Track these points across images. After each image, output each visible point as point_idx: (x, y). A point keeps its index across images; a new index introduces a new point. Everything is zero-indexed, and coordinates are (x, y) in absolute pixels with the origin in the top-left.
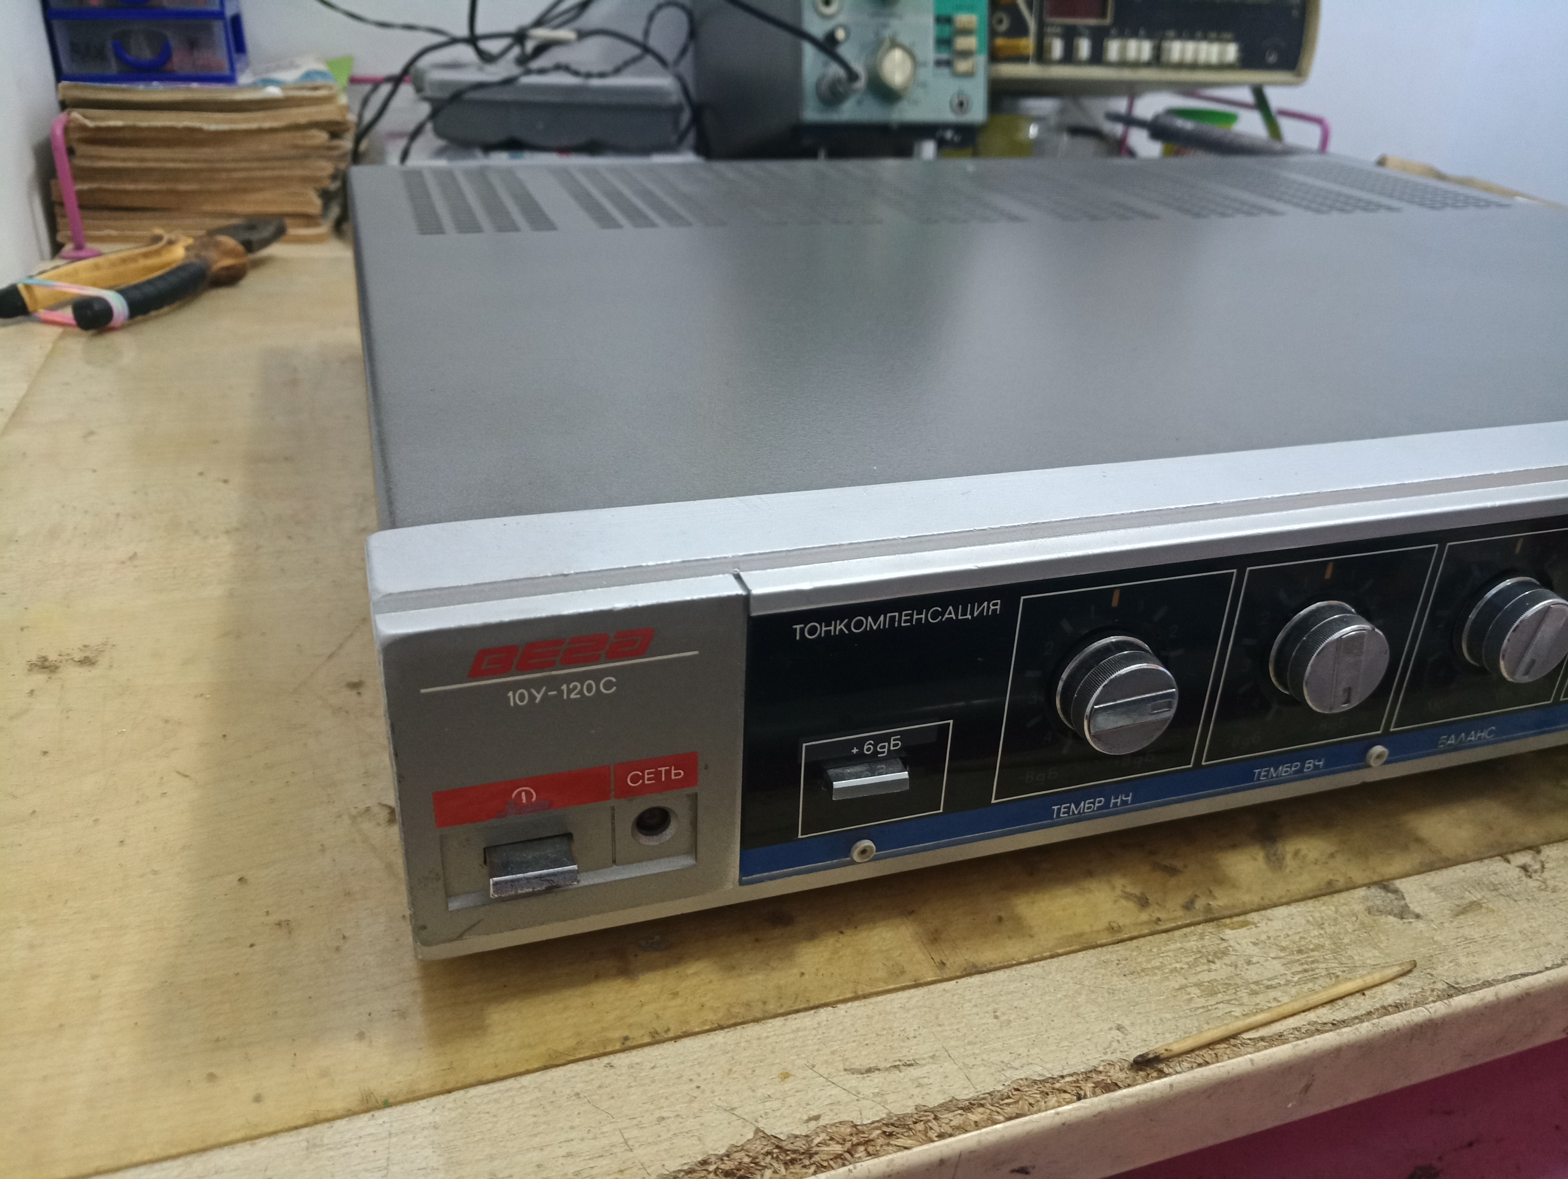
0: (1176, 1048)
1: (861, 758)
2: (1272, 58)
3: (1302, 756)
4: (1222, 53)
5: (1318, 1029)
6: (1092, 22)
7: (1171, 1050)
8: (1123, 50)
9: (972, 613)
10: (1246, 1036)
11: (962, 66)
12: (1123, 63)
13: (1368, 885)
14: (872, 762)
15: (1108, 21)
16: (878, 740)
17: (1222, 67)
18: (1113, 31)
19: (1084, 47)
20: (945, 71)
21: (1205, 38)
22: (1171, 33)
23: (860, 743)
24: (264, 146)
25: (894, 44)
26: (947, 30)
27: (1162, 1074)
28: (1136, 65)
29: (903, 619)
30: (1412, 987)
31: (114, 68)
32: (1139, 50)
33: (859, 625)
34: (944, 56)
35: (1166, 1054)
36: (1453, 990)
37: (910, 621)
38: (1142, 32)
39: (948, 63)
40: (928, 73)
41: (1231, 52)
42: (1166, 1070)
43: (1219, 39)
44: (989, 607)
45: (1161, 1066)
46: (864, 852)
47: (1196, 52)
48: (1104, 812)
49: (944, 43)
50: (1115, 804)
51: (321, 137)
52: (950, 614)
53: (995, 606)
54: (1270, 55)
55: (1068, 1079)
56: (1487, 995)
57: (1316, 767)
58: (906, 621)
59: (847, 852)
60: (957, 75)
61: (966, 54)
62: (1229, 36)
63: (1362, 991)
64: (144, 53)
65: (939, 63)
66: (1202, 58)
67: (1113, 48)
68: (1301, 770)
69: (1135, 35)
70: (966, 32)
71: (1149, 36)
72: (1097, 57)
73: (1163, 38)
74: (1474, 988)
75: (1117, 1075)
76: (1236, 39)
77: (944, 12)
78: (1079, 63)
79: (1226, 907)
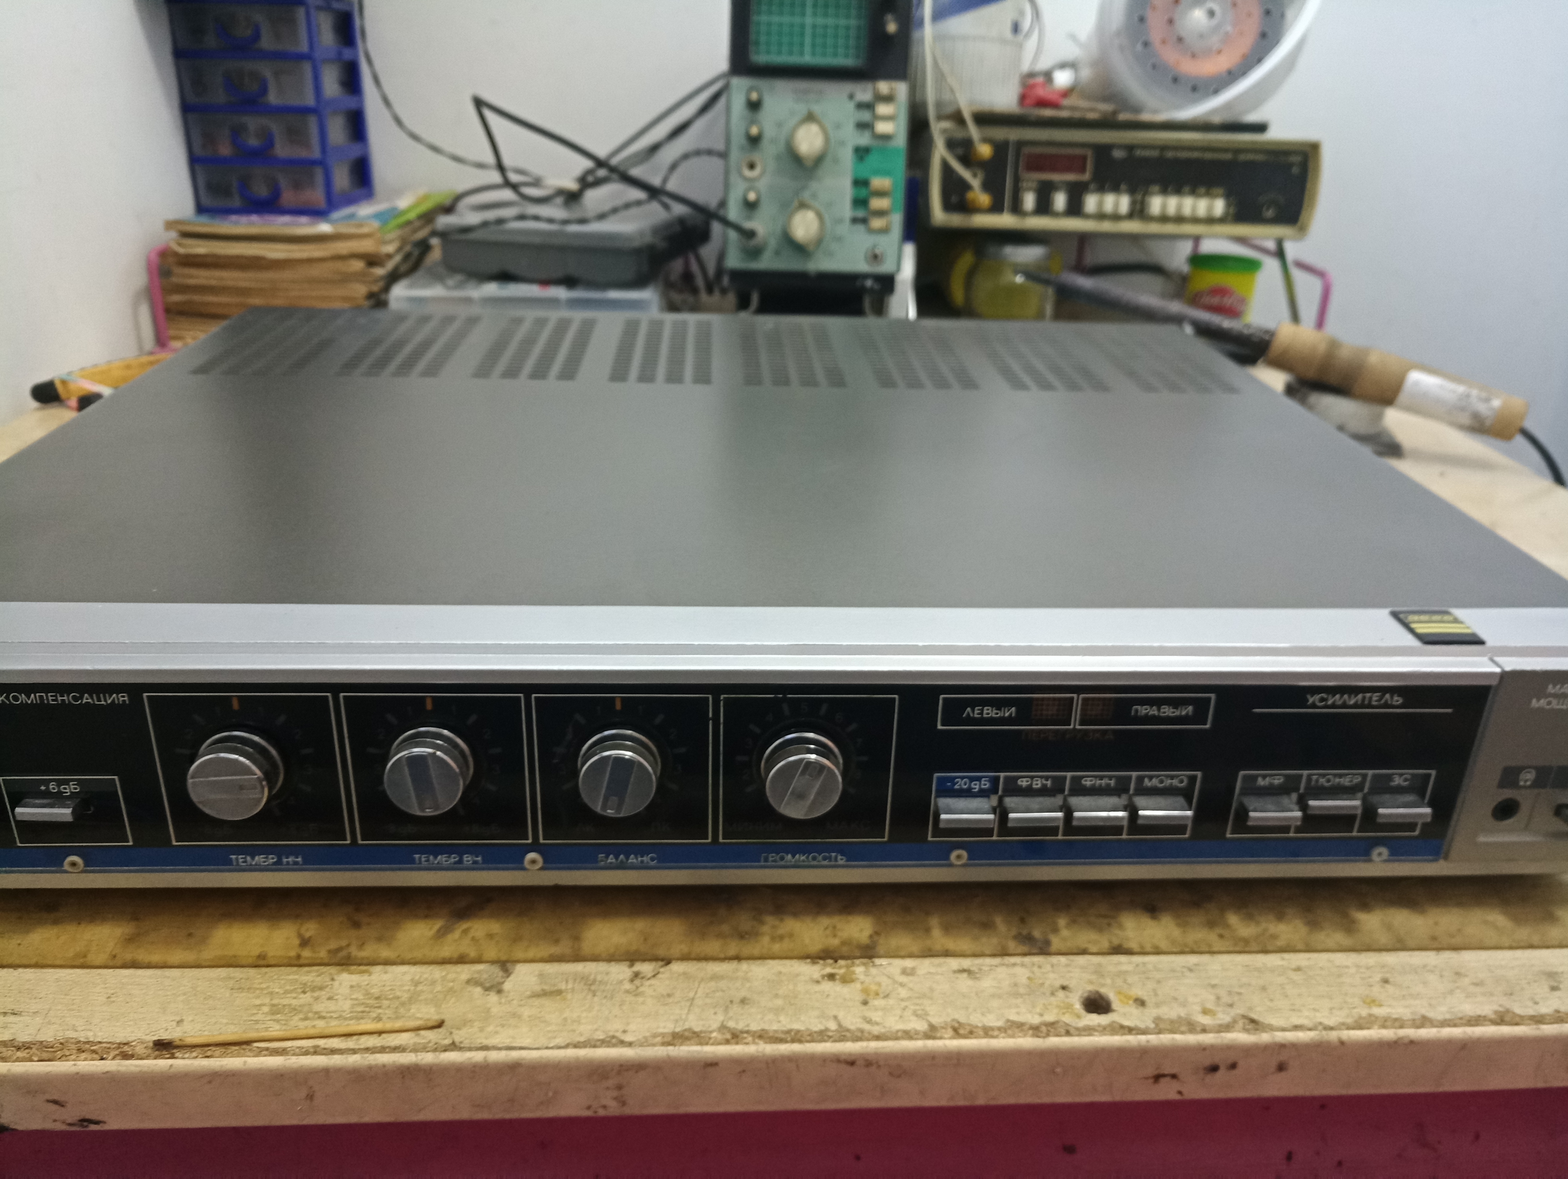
0: (189, 1041)
1: (47, 794)
2: (1270, 213)
3: (461, 851)
4: (1210, 208)
5: (316, 1051)
6: (1071, 177)
7: (183, 1041)
8: (1100, 204)
9: (105, 701)
10: (256, 1045)
11: (877, 223)
12: (1101, 216)
13: (493, 962)
14: (57, 799)
15: (1087, 176)
16: (60, 783)
17: (1210, 220)
18: (1092, 186)
19: (1060, 200)
20: (861, 228)
21: (1193, 192)
22: (1156, 188)
23: (47, 783)
24: (315, 271)
25: (803, 206)
26: (863, 192)
27: (173, 1057)
28: (1116, 217)
29: (50, 698)
30: (424, 1038)
31: (237, 202)
32: (1117, 205)
33: (16, 698)
34: (860, 213)
35: (178, 1043)
36: (454, 1046)
37: (56, 700)
38: (1123, 187)
39: (864, 221)
40: (845, 229)
41: (1219, 206)
42: (177, 1055)
43: (1208, 194)
44: (118, 699)
45: (175, 1051)
46: (73, 864)
47: (1179, 207)
48: (278, 866)
49: (860, 202)
50: (288, 863)
51: (358, 265)
52: (86, 699)
53: (123, 698)
54: (1268, 209)
55: (104, 1045)
56: (478, 1057)
57: (475, 862)
58: (53, 700)
59: (61, 864)
60: (871, 231)
61: (881, 213)
62: (1220, 191)
63: (380, 1033)
64: (261, 191)
65: (855, 221)
66: (1187, 211)
67: (1091, 202)
68: (460, 861)
69: (1115, 188)
70: (881, 194)
71: (1132, 191)
72: (1075, 208)
73: (1146, 193)
74: (470, 1049)
75: (140, 1050)
76: (1227, 196)
77: (863, 174)
78: (1056, 215)
79: (363, 958)
